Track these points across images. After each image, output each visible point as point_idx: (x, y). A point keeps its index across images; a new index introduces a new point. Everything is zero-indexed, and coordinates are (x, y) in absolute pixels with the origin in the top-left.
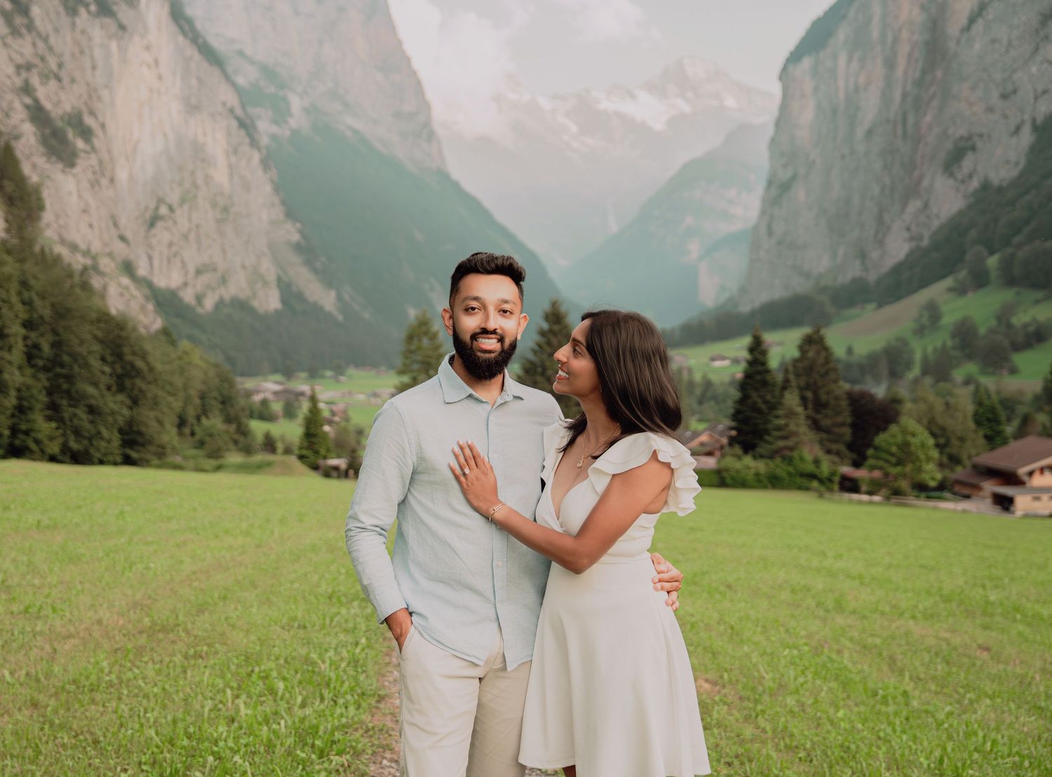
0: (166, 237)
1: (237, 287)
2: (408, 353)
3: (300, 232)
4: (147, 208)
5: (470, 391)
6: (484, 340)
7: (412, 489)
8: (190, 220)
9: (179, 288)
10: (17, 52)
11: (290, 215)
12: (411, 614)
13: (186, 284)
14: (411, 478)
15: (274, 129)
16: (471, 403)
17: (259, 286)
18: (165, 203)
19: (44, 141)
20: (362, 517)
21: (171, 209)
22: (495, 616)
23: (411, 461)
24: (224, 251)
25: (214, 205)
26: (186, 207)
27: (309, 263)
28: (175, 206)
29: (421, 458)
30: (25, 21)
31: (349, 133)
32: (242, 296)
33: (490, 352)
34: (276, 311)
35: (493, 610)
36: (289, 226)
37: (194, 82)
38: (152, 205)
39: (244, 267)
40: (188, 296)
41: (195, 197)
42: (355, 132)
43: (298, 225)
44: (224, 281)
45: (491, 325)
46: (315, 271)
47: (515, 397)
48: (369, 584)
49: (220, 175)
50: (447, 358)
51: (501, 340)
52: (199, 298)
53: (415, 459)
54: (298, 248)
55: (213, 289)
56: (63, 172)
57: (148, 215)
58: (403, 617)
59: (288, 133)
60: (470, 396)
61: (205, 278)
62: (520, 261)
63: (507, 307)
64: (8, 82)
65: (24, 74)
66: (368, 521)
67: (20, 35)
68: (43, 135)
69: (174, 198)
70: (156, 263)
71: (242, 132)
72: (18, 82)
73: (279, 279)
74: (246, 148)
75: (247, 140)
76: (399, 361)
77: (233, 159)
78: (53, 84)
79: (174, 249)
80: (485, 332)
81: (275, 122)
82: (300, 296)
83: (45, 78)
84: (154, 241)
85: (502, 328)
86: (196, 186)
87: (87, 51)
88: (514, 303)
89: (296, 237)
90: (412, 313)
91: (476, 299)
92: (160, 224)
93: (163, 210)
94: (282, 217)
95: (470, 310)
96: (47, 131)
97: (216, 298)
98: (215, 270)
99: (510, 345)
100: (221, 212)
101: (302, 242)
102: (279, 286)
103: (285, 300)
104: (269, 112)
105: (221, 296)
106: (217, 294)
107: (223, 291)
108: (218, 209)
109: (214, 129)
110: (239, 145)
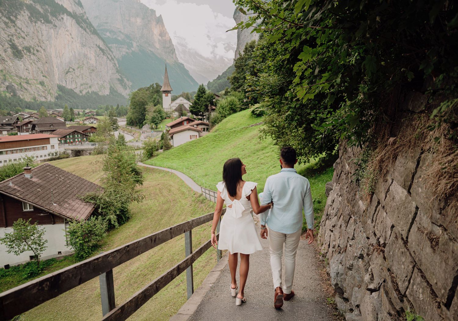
0: (71, 76)
1: (95, 89)
4: (66, 69)
8: (80, 72)
9: (74, 89)
10: (8, 32)
11: (117, 72)
13: (76, 88)
17: (102, 89)
18: (71, 68)
19: (14, 53)
21: (74, 70)
24: (91, 80)
25: (89, 69)
26: (79, 69)
27: (121, 83)
28: (75, 69)
30: (13, 24)
31: (149, 52)
32: (96, 91)
34: (107, 95)
36: (117, 74)
37: (84, 39)
38: (68, 69)
39: (98, 84)
40: (77, 91)
41: (83, 67)
43: (120, 74)
44: (90, 87)
46: (122, 85)
49: (93, 62)
52: (81, 92)
54: (119, 80)
55: (86, 89)
56: (18, 60)
57: (66, 71)
59: (131, 52)
61: (84, 86)
64: (4, 39)
65: (10, 37)
67: (10, 28)
68: (13, 52)
69: (75, 67)
70: (68, 82)
71: (101, 51)
72: (8, 39)
73: (111, 87)
74: (102, 55)
75: (102, 53)
77: (97, 58)
78: (21, 39)
79: (73, 79)
82: (116, 92)
83: (18, 38)
84: (67, 77)
86: (83, 64)
87: (40, 32)
89: (119, 77)
92: (69, 73)
93: (71, 70)
94: (115, 72)
96: (15, 51)
97: (87, 91)
98: (87, 84)
100: (91, 71)
101: (120, 78)
102: (110, 89)
103: (111, 92)
104: (126, 46)
105: (88, 91)
106: (87, 90)
107: (89, 89)
108: (90, 70)
109: (90, 51)
110: (99, 54)
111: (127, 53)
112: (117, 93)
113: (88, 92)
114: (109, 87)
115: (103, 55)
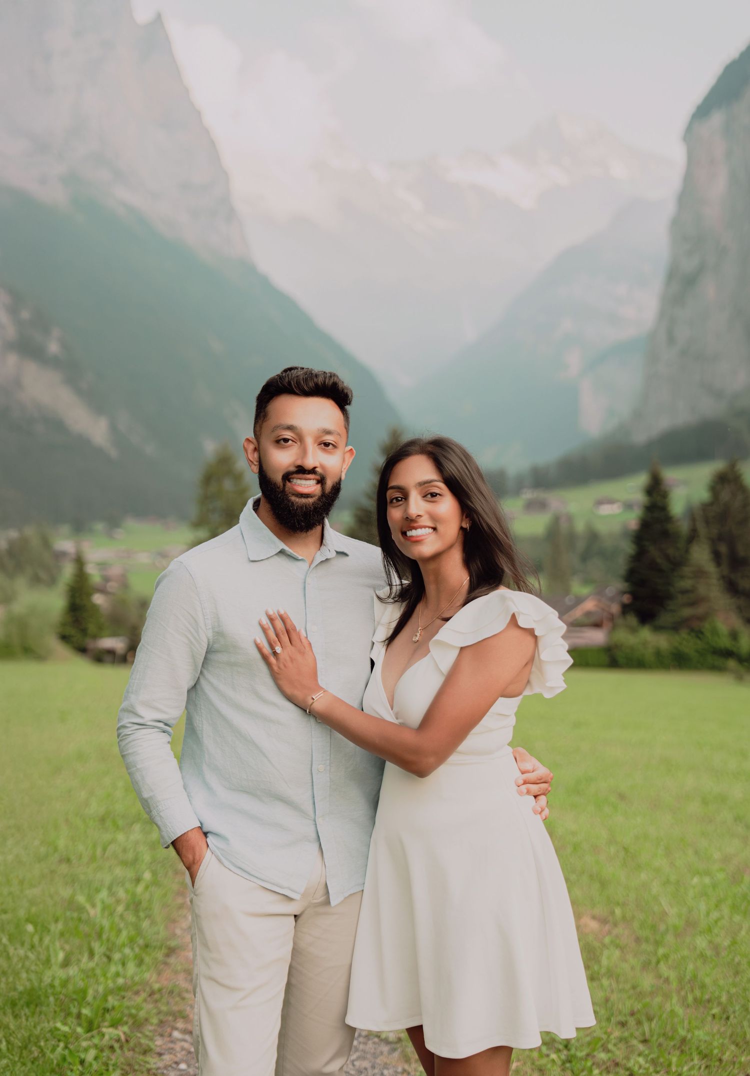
2: (206, 499)
5: (281, 545)
6: (299, 482)
7: (205, 672)
12: (206, 834)
14: (205, 658)
16: (282, 561)
20: (141, 710)
22: (314, 835)
23: (205, 636)
29: (219, 634)
33: (307, 496)
35: (313, 828)
45: (310, 462)
47: (338, 553)
48: (151, 797)
50: (250, 503)
51: (321, 481)
53: (210, 634)
58: (197, 838)
60: (282, 552)
62: (347, 379)
63: (329, 438)
66: (148, 715)
76: (193, 511)
80: (301, 470)
85: (322, 467)
88: (339, 434)
90: (210, 448)
91: (289, 428)
95: (282, 442)
99: (333, 487)
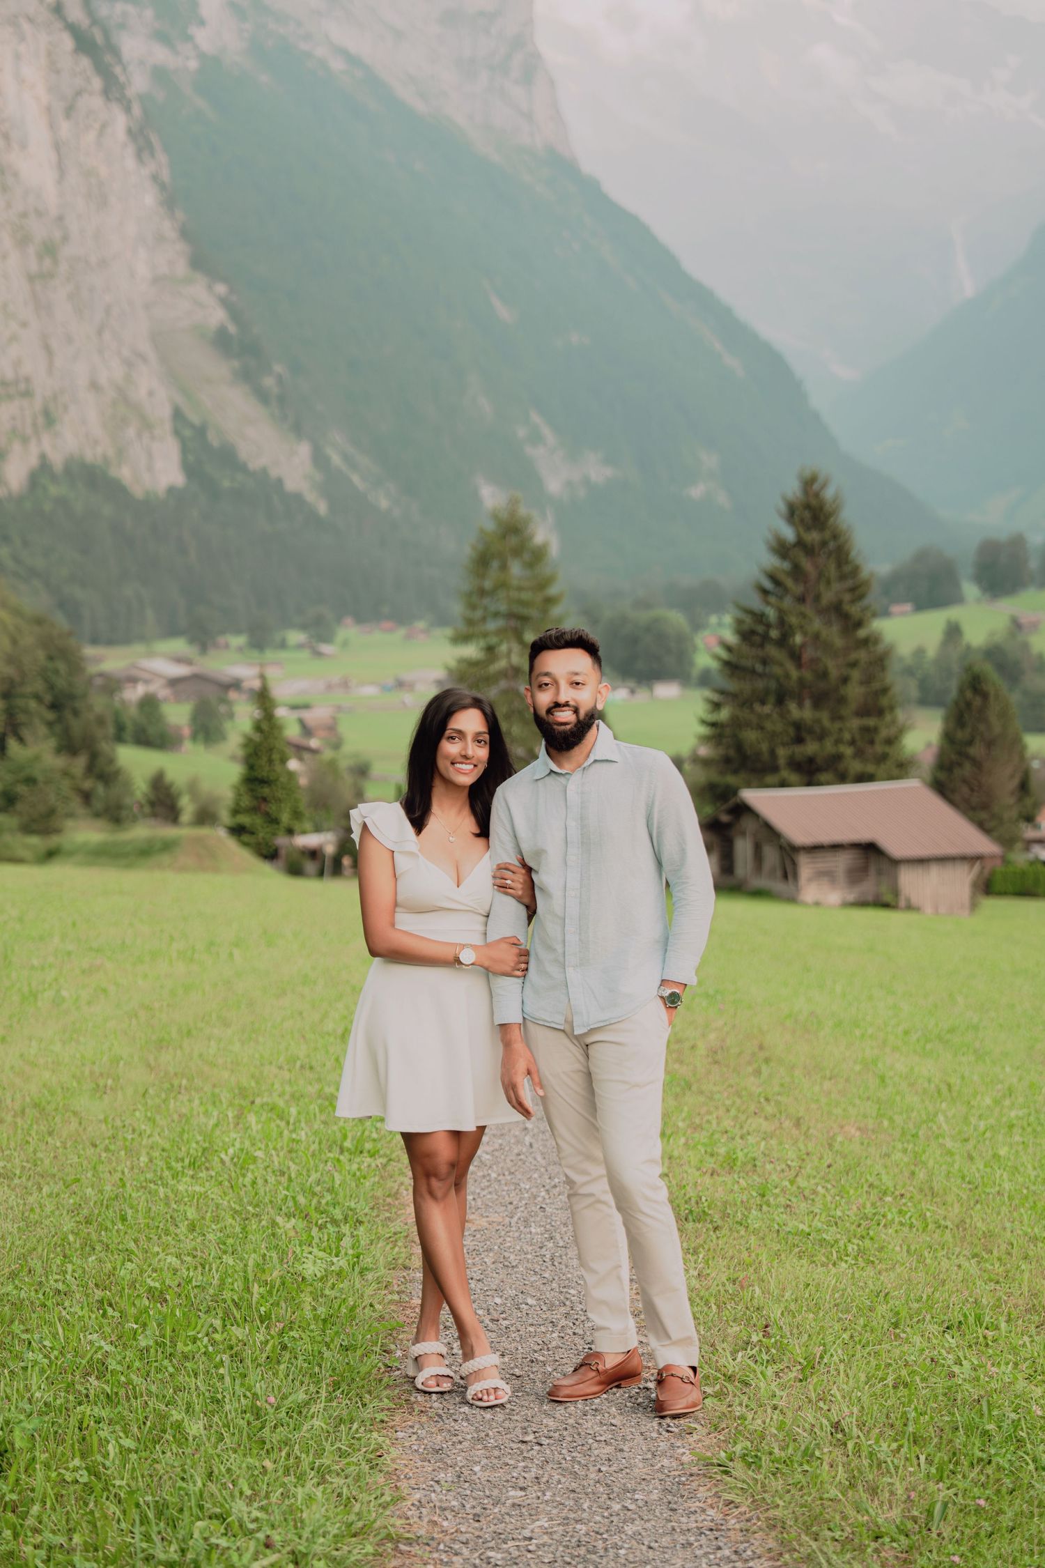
1: (81, 434)
3: (224, 302)
5: (554, 766)
6: (559, 713)
11: (198, 262)
15: (160, 54)
17: (131, 432)
24: (48, 349)
25: (23, 240)
27: (247, 377)
31: (337, 65)
32: (91, 455)
33: (565, 724)
34: (171, 490)
36: (199, 289)
39: (94, 386)
42: (352, 60)
43: (221, 289)
44: (49, 418)
45: (562, 699)
46: (262, 396)
51: (576, 711)
54: (222, 342)
55: (25, 440)
59: (193, 64)
60: (554, 771)
63: (579, 679)
71: (85, 62)
73: (178, 415)
74: (97, 102)
75: (97, 83)
77: (65, 127)
80: (559, 705)
81: (162, 37)
82: (228, 457)
85: (576, 701)
88: (589, 675)
89: (217, 316)
91: (547, 674)
94: (182, 268)
95: (544, 686)
97: (34, 461)
98: (27, 394)
99: (586, 715)
100: (40, 257)
101: (232, 329)
102: (177, 433)
103: (190, 469)
104: (149, 13)
105: (43, 457)
106: (34, 450)
107: (47, 444)
108: (31, 250)
109: (18, 57)
110: (79, 93)
111: (160, 74)
112: (243, 468)
113: (44, 465)
114: (166, 412)
115: (106, 93)
